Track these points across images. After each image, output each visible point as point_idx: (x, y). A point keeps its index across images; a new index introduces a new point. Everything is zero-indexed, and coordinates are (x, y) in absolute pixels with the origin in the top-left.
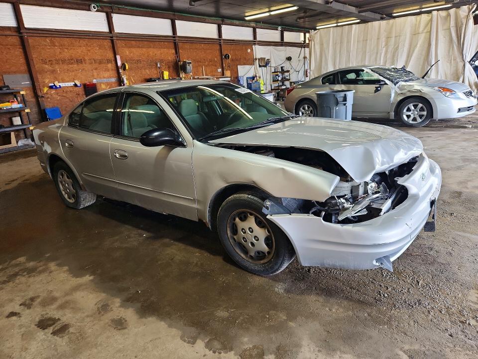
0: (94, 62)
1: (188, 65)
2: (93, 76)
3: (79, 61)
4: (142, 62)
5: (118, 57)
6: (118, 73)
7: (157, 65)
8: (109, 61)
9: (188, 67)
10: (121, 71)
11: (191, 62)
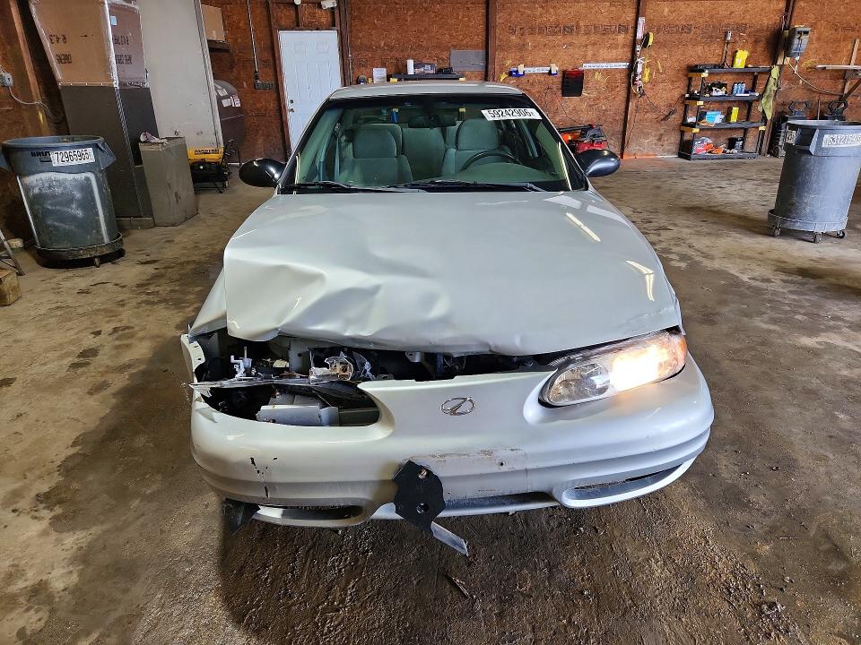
0: (593, 31)
1: (798, 36)
2: (585, 56)
3: (568, 30)
4: (693, 30)
5: (642, 20)
6: (634, 52)
7: (726, 36)
8: (622, 28)
9: (796, 41)
10: (638, 48)
11: (808, 29)
